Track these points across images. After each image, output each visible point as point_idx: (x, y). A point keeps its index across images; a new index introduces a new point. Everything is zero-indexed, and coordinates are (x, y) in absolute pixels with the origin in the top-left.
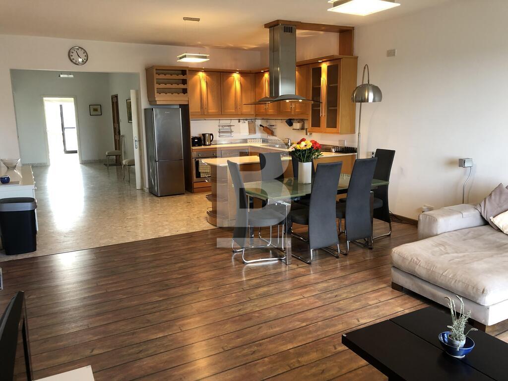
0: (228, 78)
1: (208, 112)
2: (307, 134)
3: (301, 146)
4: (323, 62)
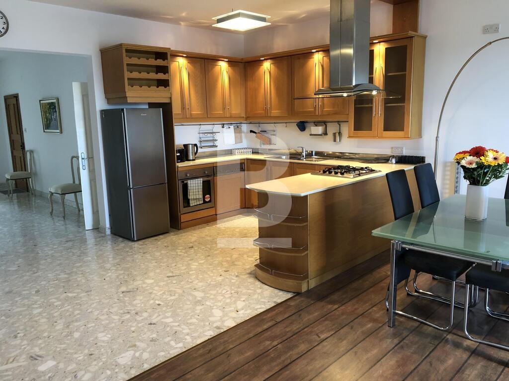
0: (214, 67)
1: (191, 114)
2: (335, 141)
3: (489, 159)
4: (379, 42)
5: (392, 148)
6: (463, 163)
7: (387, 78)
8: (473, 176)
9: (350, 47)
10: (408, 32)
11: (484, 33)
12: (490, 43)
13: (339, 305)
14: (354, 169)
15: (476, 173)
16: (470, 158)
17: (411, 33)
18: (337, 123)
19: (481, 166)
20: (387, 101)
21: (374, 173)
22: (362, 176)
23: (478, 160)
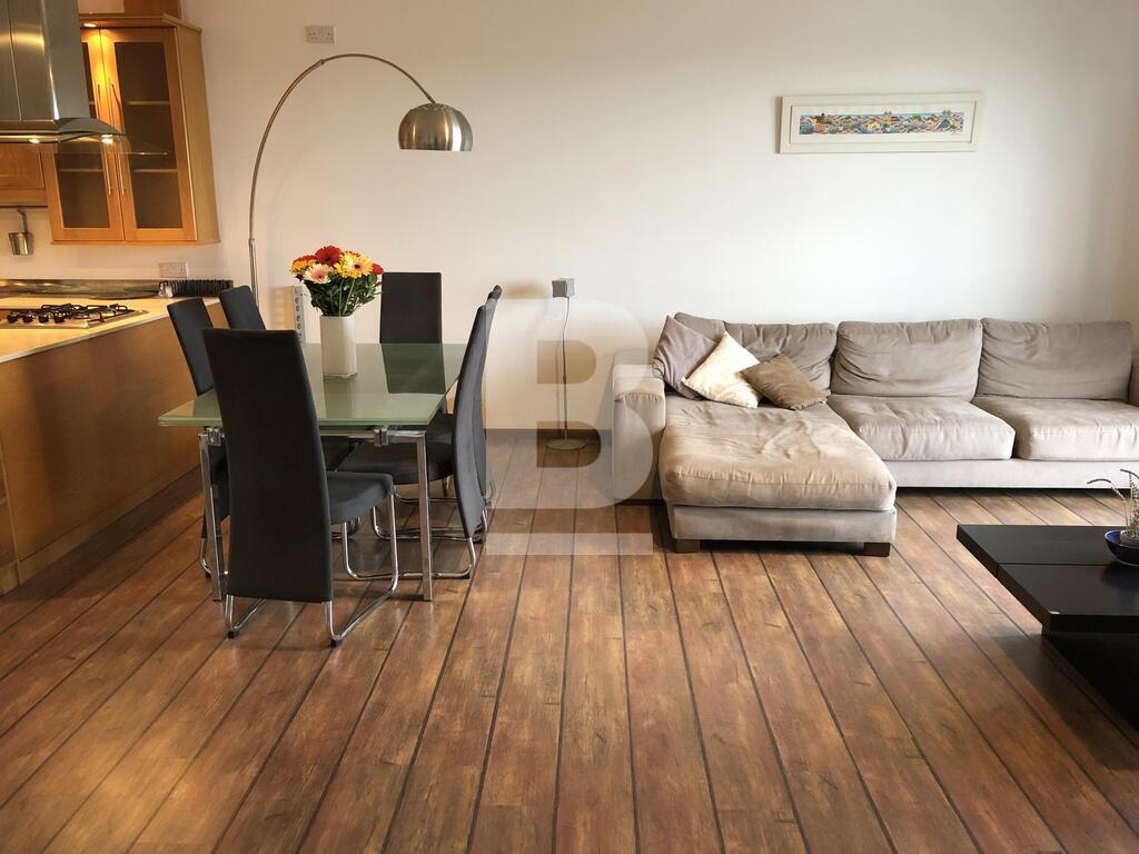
2: (17, 251)
3: (347, 267)
4: (99, 28)
5: (161, 265)
6: (308, 275)
7: (127, 111)
8: (328, 299)
9: (36, 32)
10: (162, 14)
11: (309, 41)
12: (323, 62)
13: (103, 593)
14: (85, 311)
15: (330, 292)
16: (318, 267)
17: (168, 18)
18: (15, 210)
19: (337, 280)
20: (135, 163)
21: (132, 316)
22: (108, 322)
23: (331, 269)
